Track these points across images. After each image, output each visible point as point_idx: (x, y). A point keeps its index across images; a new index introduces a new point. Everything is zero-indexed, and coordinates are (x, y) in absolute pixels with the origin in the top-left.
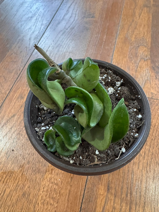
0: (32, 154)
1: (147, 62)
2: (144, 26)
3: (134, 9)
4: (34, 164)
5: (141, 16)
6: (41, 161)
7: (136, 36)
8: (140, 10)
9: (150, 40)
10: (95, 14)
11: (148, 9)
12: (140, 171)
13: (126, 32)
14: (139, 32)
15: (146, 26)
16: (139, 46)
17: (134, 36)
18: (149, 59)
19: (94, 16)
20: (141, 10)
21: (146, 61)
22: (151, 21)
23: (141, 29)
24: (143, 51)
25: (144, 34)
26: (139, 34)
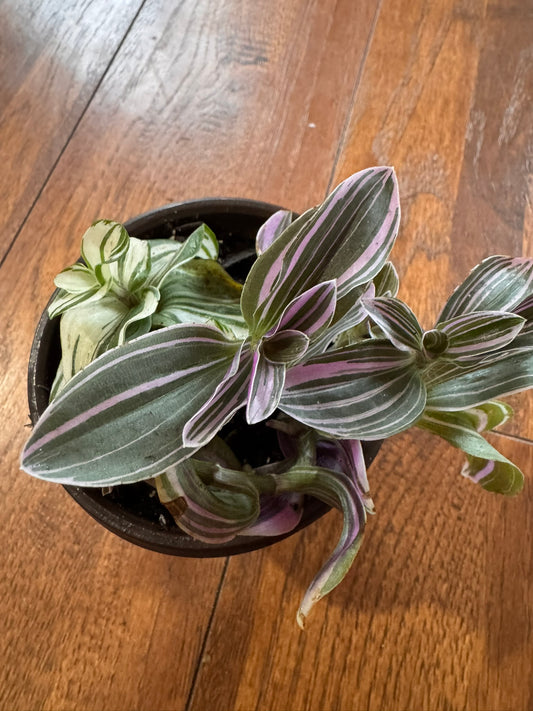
0: (8, 624)
1: (438, 264)
2: (446, 103)
3: (417, 24)
4: (12, 661)
5: (438, 61)
6: (37, 648)
7: (410, 148)
8: (436, 31)
9: (459, 169)
10: (268, 48)
11: (468, 32)
12: (363, 697)
13: (373, 132)
14: (421, 131)
15: (452, 106)
16: (414, 196)
17: (402, 151)
18: (446, 251)
19: (264, 55)
20: (439, 33)
21: (433, 262)
22: (473, 84)
23: (432, 118)
24: (428, 214)
25: (441, 141)
26: (423, 139)
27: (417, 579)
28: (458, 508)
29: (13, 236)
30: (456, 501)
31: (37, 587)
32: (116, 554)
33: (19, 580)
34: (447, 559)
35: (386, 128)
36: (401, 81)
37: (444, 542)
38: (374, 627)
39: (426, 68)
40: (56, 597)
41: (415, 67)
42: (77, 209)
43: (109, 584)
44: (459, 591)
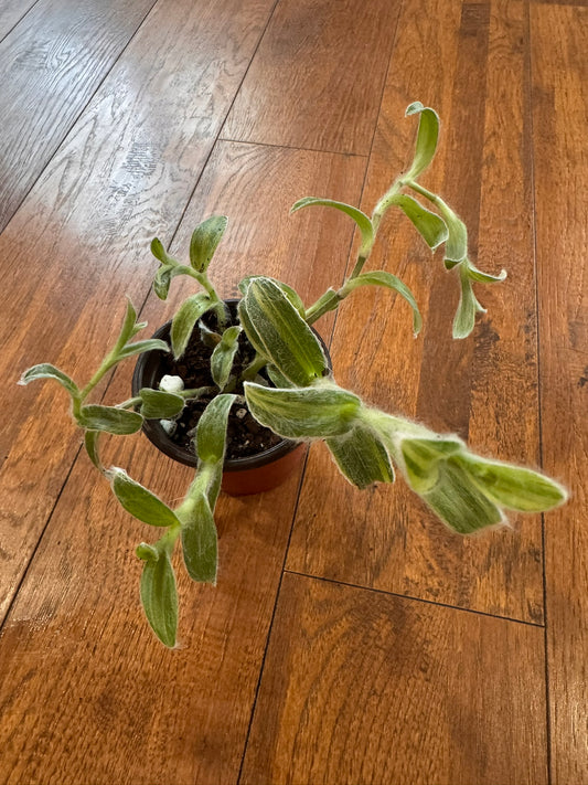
27: (396, 731)
28: (424, 671)
29: (68, 469)
30: (423, 666)
31: (102, 764)
32: (163, 731)
33: (88, 760)
34: (418, 713)
35: (359, 359)
36: (369, 318)
37: (415, 700)
38: (364, 771)
39: (389, 306)
40: (117, 770)
41: (379, 306)
42: (117, 445)
43: (158, 756)
44: (428, 739)
